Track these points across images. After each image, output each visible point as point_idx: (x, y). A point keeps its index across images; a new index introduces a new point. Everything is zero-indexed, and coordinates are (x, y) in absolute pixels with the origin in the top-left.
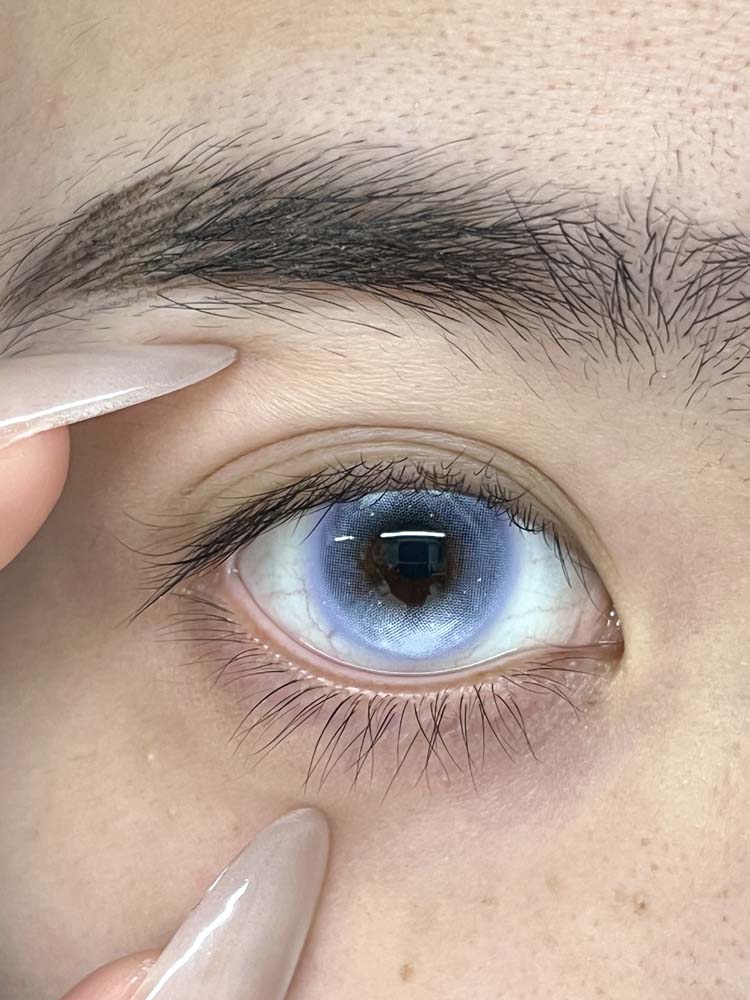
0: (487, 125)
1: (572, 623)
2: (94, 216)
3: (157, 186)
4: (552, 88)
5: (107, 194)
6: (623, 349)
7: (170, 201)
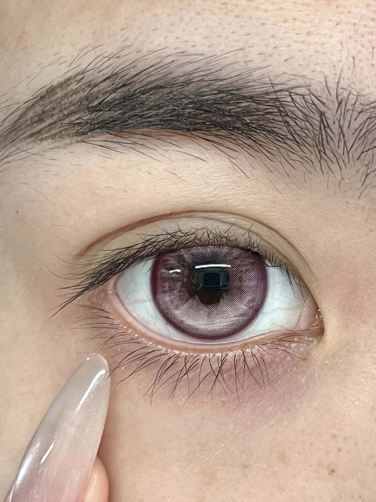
0: (250, 42)
1: (297, 317)
2: (42, 98)
3: (76, 81)
4: (285, 21)
5: (50, 86)
6: (325, 166)
7: (83, 89)
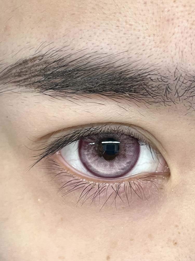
0: (131, 48)
3: (39, 59)
7: (42, 64)
